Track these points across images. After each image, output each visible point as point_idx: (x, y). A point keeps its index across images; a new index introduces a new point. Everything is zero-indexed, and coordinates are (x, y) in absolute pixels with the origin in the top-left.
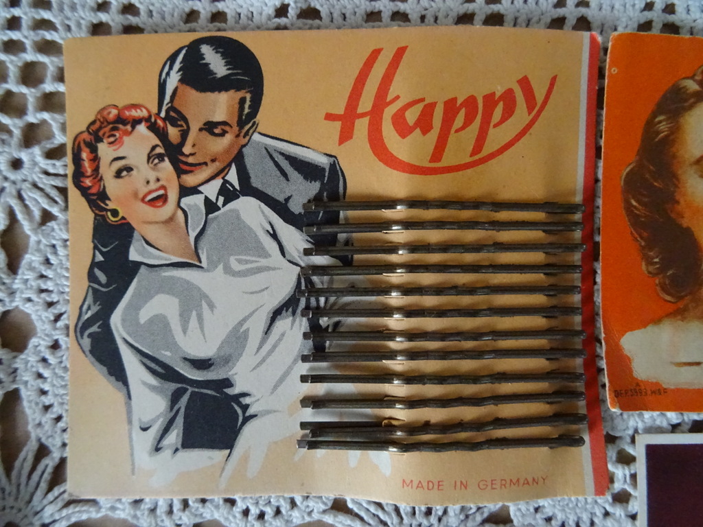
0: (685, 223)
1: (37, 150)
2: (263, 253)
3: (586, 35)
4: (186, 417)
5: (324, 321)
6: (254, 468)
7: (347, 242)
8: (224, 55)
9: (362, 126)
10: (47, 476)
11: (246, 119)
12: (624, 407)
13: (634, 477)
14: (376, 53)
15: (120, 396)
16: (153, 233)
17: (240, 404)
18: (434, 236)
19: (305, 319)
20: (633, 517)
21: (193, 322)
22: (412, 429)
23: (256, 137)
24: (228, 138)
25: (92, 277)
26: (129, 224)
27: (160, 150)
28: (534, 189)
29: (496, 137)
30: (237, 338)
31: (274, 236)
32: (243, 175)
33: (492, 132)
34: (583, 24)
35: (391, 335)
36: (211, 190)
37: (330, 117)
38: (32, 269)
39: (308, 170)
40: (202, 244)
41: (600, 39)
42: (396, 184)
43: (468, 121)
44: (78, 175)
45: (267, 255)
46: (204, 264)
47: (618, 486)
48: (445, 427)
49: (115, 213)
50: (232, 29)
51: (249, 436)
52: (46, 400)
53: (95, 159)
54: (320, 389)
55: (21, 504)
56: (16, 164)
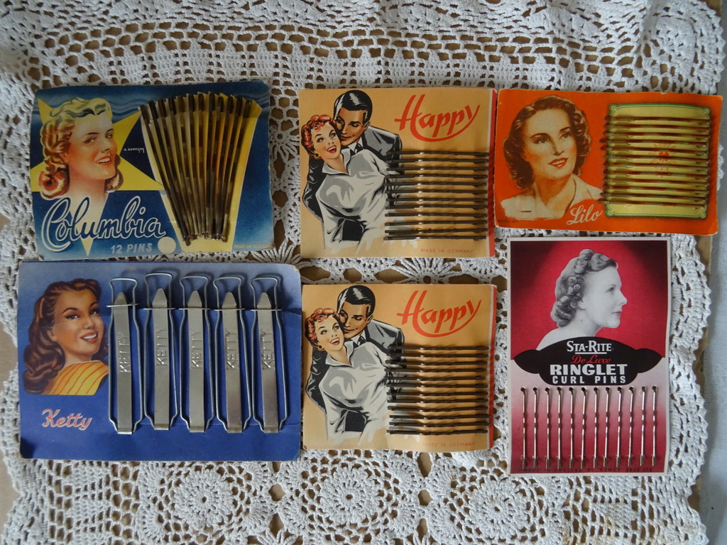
0: (527, 160)
1: (287, 132)
2: (372, 170)
3: (491, 90)
4: (343, 229)
5: (393, 195)
6: (368, 247)
7: (402, 166)
8: (358, 97)
9: (408, 124)
10: (292, 251)
11: (366, 121)
12: (500, 226)
13: (506, 254)
14: (413, 97)
15: (320, 222)
16: (332, 163)
17: (363, 225)
18: (433, 164)
19: (386, 195)
20: (506, 269)
21: (346, 195)
22: (425, 231)
23: (369, 127)
24: (359, 128)
25: (308, 179)
26: (322, 159)
27: (334, 132)
28: (471, 148)
29: (457, 128)
30: (362, 201)
31: (375, 164)
32: (364, 141)
33: (455, 126)
34: (492, 84)
35: (417, 199)
36: (353, 147)
37: (396, 120)
38: (286, 176)
39: (388, 140)
40: (349, 167)
41: (496, 91)
42: (420, 145)
43: (446, 123)
44: (303, 141)
45: (373, 171)
46: (350, 174)
47: (501, 257)
48: (436, 231)
49: (317, 155)
50: (359, 87)
51: (366, 237)
52: (292, 224)
53: (310, 135)
54: (392, 219)
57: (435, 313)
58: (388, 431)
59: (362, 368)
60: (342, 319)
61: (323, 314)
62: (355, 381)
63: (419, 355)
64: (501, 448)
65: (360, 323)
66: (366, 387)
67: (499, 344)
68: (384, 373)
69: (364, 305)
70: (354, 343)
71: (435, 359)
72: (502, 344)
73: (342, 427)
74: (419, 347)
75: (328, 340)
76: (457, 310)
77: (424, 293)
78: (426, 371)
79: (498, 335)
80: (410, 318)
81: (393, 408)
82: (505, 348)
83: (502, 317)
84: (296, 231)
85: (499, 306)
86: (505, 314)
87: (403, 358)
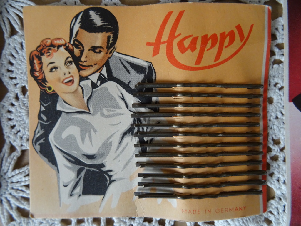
57: (195, 40)
58: (136, 194)
59: (103, 115)
60: (77, 51)
61: (52, 45)
62: (95, 131)
63: (175, 94)
64: (275, 213)
65: (100, 57)
66: (108, 139)
67: (273, 83)
68: (131, 120)
69: (104, 33)
70: (93, 83)
71: (196, 99)
72: (277, 84)
73: (79, 189)
74: (175, 84)
75: (59, 80)
76: (223, 36)
77: (181, 13)
78: (184, 114)
79: (271, 72)
80: (163, 48)
81: (142, 165)
82: (281, 89)
83: (276, 50)
85: (273, 37)
86: (280, 47)
87: (154, 99)
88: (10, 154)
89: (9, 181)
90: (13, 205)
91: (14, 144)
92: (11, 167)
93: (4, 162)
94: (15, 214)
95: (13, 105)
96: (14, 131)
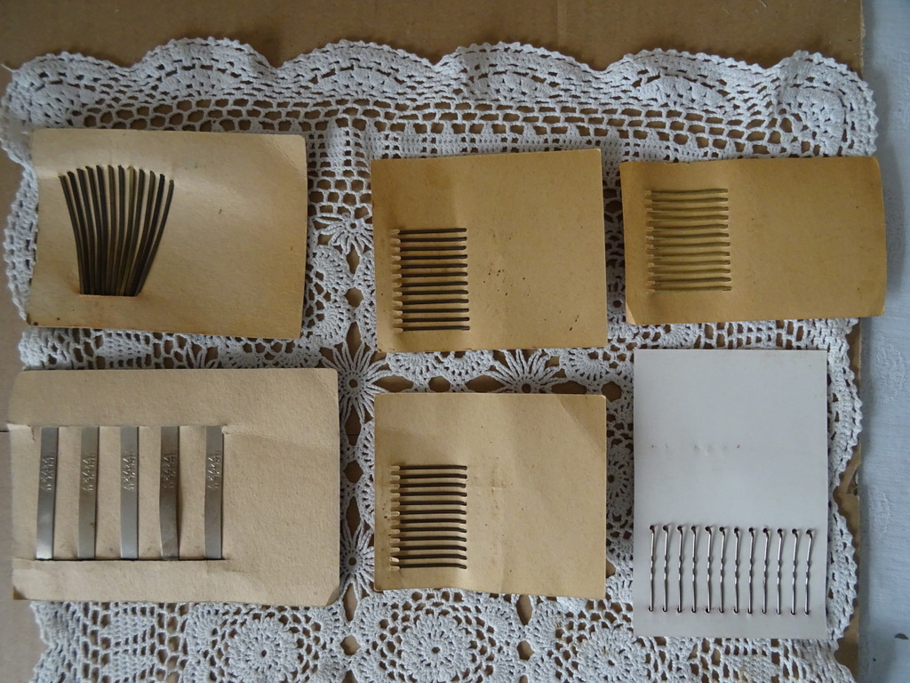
1: (362, 220)
10: (369, 359)
20: (619, 374)
38: (360, 270)
47: (612, 361)
52: (368, 327)
55: (358, 371)
56: (353, 226)
67: (612, 462)
72: (617, 462)
83: (616, 430)
84: (373, 335)
88: (365, 532)
89: (364, 557)
90: (367, 581)
91: (369, 522)
92: (366, 545)
93: (360, 539)
94: (368, 590)
95: (367, 485)
96: (369, 510)
